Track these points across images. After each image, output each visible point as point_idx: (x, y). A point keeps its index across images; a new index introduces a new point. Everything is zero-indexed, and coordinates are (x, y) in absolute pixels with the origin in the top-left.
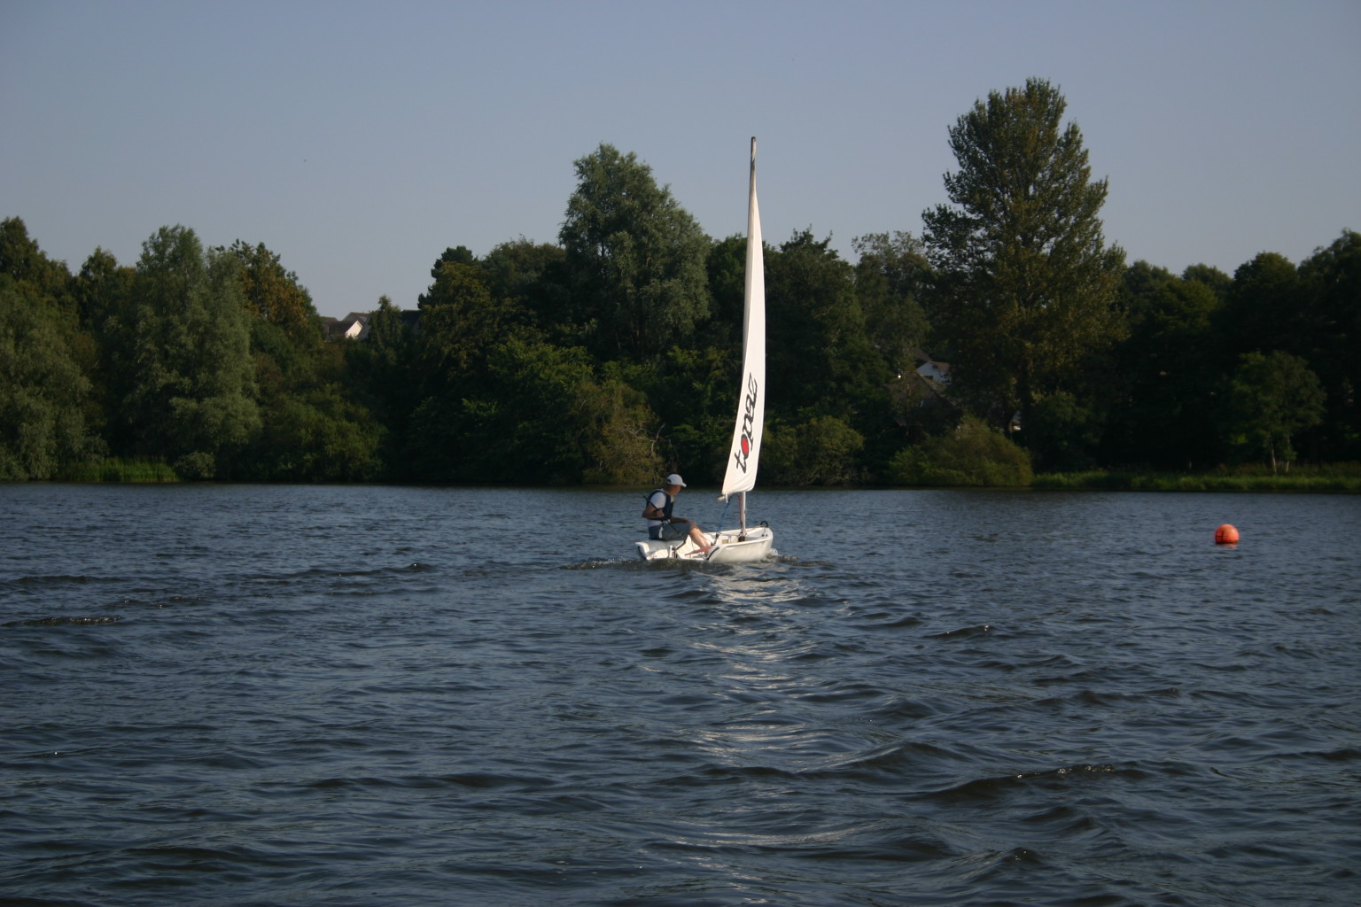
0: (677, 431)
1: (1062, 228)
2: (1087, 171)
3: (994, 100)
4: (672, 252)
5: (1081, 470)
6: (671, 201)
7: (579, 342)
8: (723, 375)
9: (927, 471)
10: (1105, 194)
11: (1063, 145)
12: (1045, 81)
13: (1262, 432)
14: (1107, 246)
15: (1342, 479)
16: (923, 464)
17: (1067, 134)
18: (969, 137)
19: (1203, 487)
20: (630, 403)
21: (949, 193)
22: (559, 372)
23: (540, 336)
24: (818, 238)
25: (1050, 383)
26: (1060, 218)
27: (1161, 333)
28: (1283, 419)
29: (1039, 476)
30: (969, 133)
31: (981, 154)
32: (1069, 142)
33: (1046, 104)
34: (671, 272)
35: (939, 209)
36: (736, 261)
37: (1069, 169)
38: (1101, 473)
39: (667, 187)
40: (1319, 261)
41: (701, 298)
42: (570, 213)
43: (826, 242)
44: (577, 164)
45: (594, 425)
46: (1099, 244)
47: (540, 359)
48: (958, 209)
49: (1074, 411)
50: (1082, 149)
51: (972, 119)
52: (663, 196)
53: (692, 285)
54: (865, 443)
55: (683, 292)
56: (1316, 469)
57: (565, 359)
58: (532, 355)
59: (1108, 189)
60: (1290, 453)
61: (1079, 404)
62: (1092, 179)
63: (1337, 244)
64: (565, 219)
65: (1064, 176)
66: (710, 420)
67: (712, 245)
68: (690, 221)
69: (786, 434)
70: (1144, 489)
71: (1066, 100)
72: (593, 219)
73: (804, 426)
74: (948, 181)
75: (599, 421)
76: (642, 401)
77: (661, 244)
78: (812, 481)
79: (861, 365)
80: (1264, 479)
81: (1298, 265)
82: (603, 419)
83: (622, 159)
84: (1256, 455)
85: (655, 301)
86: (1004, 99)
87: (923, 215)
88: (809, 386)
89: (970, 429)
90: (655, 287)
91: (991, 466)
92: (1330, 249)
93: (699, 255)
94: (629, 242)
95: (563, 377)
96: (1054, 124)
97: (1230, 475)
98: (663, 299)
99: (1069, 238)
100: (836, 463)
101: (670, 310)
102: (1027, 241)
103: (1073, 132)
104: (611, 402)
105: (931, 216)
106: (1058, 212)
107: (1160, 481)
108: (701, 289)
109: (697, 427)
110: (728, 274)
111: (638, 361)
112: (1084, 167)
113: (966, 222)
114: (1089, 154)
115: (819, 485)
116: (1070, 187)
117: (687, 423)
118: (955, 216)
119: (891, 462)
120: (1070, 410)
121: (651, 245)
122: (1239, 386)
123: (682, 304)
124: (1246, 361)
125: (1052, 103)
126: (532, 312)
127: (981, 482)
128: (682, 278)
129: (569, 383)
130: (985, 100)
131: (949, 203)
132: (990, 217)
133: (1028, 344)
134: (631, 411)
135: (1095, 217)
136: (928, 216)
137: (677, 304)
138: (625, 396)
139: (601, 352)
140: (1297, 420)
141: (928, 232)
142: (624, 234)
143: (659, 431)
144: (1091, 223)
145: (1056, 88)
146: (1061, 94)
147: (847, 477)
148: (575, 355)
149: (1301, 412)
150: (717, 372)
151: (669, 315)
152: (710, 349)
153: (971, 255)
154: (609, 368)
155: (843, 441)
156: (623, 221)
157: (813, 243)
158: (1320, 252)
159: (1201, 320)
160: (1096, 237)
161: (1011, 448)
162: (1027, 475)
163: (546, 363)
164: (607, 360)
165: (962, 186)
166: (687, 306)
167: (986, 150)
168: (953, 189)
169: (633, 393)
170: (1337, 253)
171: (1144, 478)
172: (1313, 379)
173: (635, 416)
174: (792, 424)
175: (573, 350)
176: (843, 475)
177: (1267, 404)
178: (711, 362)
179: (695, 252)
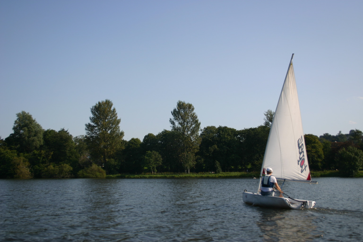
0: (34, 167)
1: (112, 127)
2: (117, 117)
3: (99, 103)
4: (36, 132)
5: (116, 174)
6: (36, 122)
7: (15, 149)
8: (44, 156)
9: (85, 175)
10: (120, 121)
11: (112, 112)
12: (109, 100)
13: (151, 166)
14: (121, 131)
15: (166, 175)
16: (84, 173)
17: (113, 110)
18: (95, 110)
19: (139, 177)
20: (24, 161)
21: (90, 121)
22: (10, 155)
23: (7, 148)
24: (66, 130)
25: (109, 157)
26: (112, 126)
27: (131, 148)
28: (154, 164)
29: (107, 176)
30: (95, 109)
31: (97, 114)
32: (114, 111)
33: (109, 104)
34: (35, 135)
35: (89, 124)
36: (49, 134)
37: (114, 116)
38: (120, 175)
39: (35, 119)
40: (159, 135)
41: (41, 141)
42: (15, 124)
43: (67, 131)
44: (17, 114)
45: (16, 166)
46: (119, 131)
47: (6, 152)
48: (92, 124)
49: (114, 163)
50: (116, 113)
51: (95, 107)
52: (34, 121)
53: (39, 138)
54: (73, 169)
55: (37, 139)
56: (161, 173)
57: (12, 152)
58: (5, 152)
59: (121, 120)
60: (156, 170)
61: (115, 161)
62: (118, 118)
63: (162, 132)
64: (14, 125)
65: (112, 118)
66: (41, 165)
67: (45, 131)
68: (40, 126)
69: (57, 167)
70: (128, 178)
71: (113, 103)
72: (19, 125)
73: (60, 166)
74: (90, 118)
75: (18, 165)
76: (27, 161)
77: (33, 130)
78: (62, 177)
79: (73, 154)
80: (151, 176)
81: (156, 135)
82: (18, 164)
83: (26, 114)
84: (149, 171)
85: (32, 141)
86: (101, 103)
87: (85, 125)
88: (62, 158)
89: (95, 166)
90: (32, 138)
91: (98, 174)
92: (161, 133)
93: (41, 132)
94: (27, 129)
95: (10, 156)
96: (111, 108)
97: (144, 175)
98: (33, 141)
99: (114, 129)
100: (67, 173)
101: (34, 143)
102: (106, 130)
103: (114, 109)
104: (20, 161)
105: (87, 125)
106: (111, 125)
107: (131, 176)
108: (41, 139)
109: (39, 166)
110: (47, 136)
111: (28, 153)
112: (116, 116)
113: (94, 126)
114: (117, 114)
115: (63, 178)
116: (114, 120)
117: (36, 165)
118: (92, 125)
119: (78, 173)
120: (113, 162)
121: (31, 130)
122: (146, 157)
123: (37, 142)
124: (147, 153)
125: (110, 104)
126: (6, 143)
127: (96, 177)
128: (37, 137)
129: (11, 157)
130: (98, 103)
131: (90, 122)
132: (98, 125)
133: (105, 149)
134: (25, 163)
135: (119, 125)
136: (86, 125)
137: (36, 142)
138: (23, 160)
139: (20, 151)
140: (157, 164)
141: (86, 128)
142: (26, 128)
143: (31, 167)
144: (118, 127)
145: (111, 101)
146: (112, 102)
147: (69, 176)
148: (14, 152)
149: (158, 162)
150: (43, 155)
151: (34, 144)
152: (42, 151)
153: (95, 133)
154: (21, 154)
155: (68, 169)
156: (26, 125)
157: (65, 131)
158: (159, 133)
159: (138, 145)
160: (119, 129)
161: (102, 170)
162: (105, 175)
163: (7, 153)
164: (21, 153)
165: (93, 119)
166: (38, 142)
167: (98, 113)
168: (91, 120)
169: (25, 159)
170: (163, 134)
171: (128, 176)
172: (160, 156)
173: (25, 164)
174: (58, 165)
175: (14, 151)
176: (68, 176)
177: (151, 161)
178: (42, 153)
179: (40, 132)
